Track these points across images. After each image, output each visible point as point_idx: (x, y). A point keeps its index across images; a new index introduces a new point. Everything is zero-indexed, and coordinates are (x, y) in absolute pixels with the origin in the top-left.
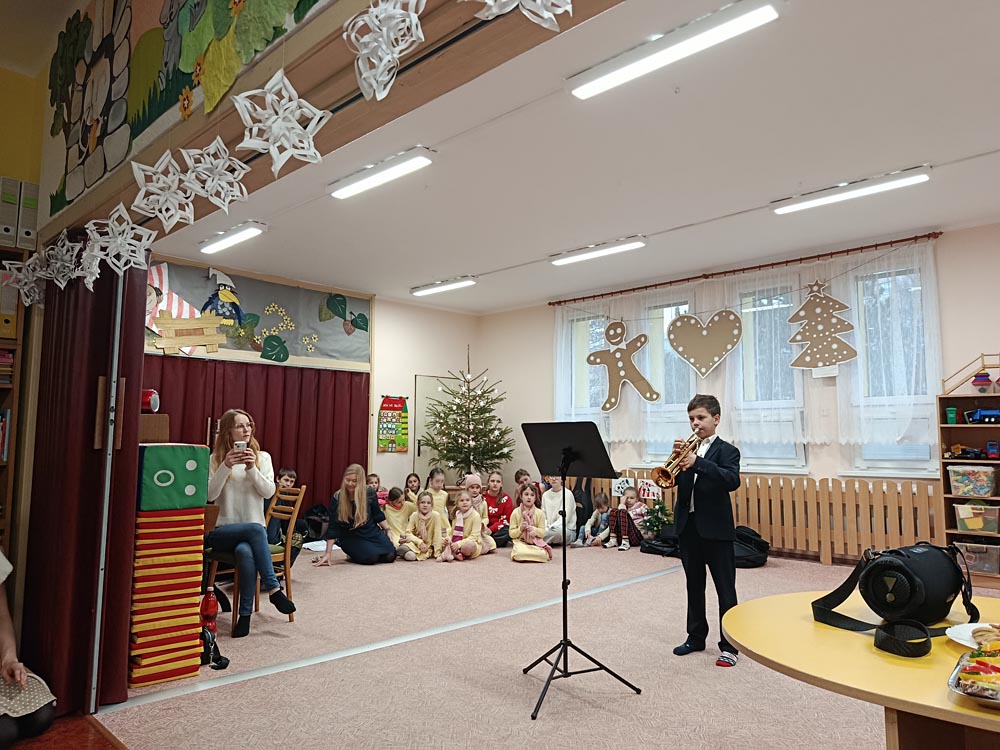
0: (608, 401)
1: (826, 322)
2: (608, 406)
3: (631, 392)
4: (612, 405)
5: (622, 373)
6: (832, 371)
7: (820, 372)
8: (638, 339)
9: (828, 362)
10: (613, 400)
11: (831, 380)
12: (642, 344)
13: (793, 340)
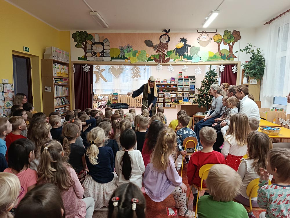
0: (96, 81)
1: (137, 71)
2: (96, 82)
3: (101, 80)
4: (97, 82)
5: (99, 76)
6: (137, 79)
7: (135, 79)
8: (103, 69)
9: (137, 77)
10: (97, 81)
11: (137, 80)
12: (104, 71)
13: (132, 73)
